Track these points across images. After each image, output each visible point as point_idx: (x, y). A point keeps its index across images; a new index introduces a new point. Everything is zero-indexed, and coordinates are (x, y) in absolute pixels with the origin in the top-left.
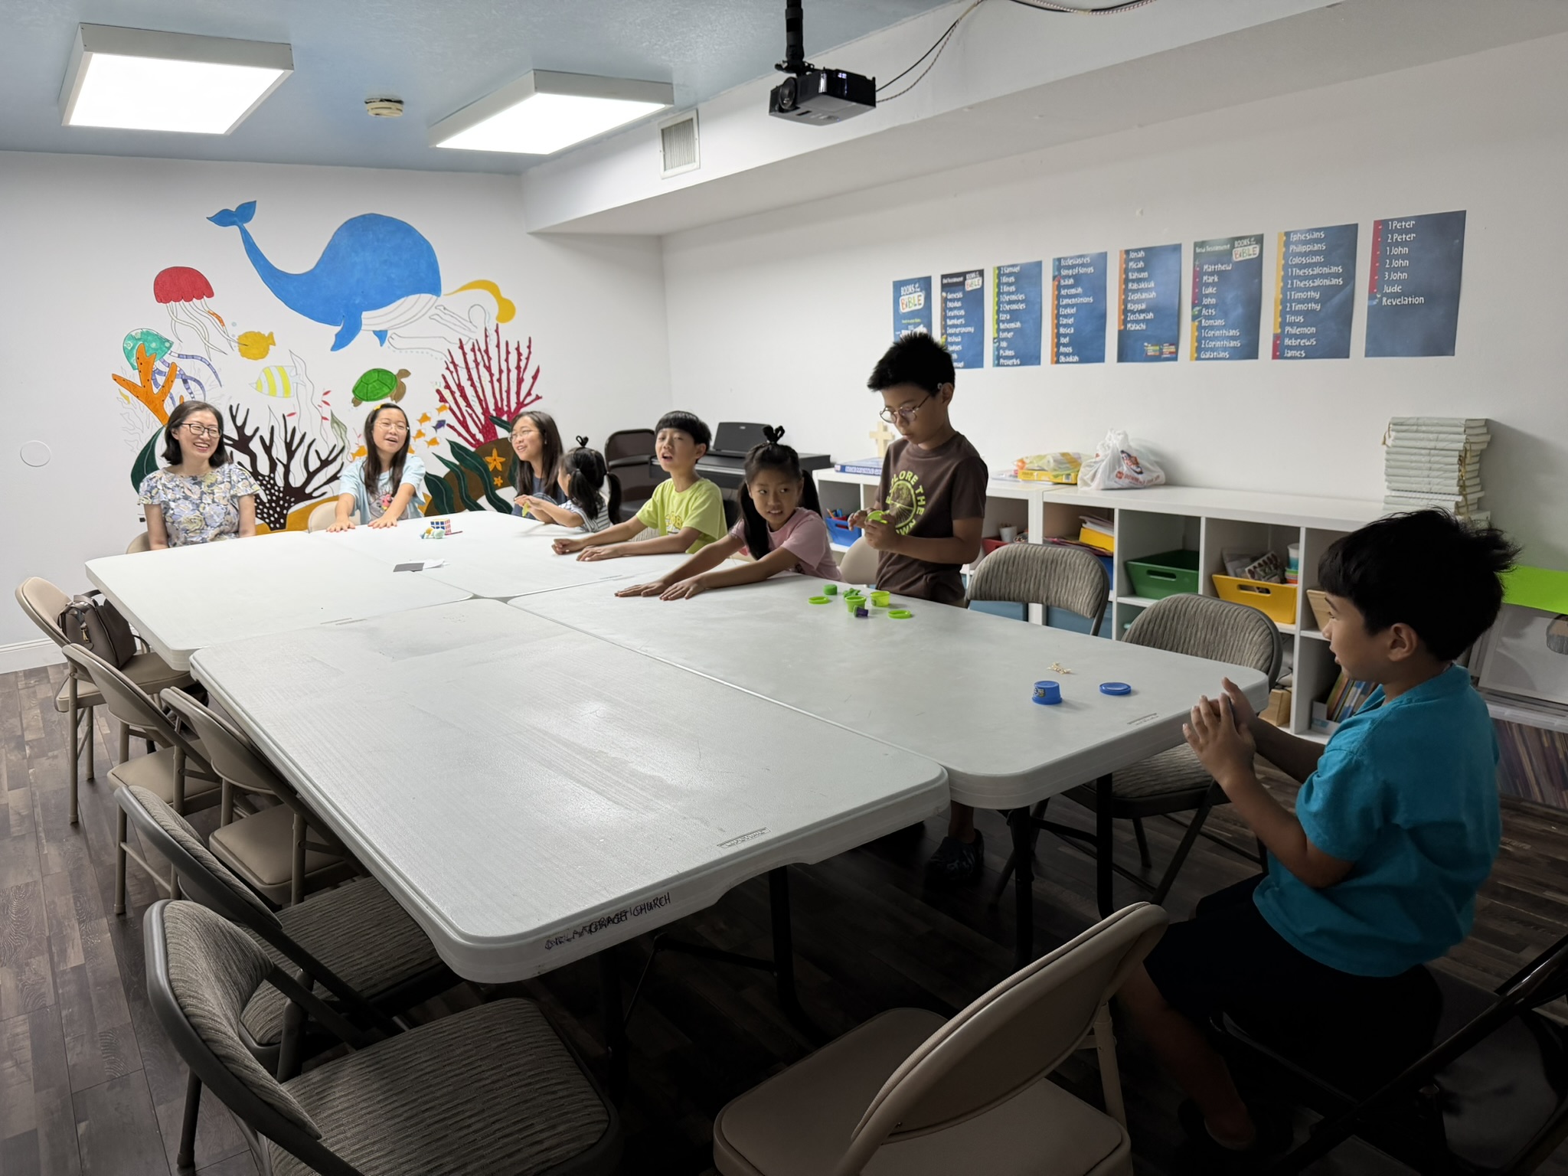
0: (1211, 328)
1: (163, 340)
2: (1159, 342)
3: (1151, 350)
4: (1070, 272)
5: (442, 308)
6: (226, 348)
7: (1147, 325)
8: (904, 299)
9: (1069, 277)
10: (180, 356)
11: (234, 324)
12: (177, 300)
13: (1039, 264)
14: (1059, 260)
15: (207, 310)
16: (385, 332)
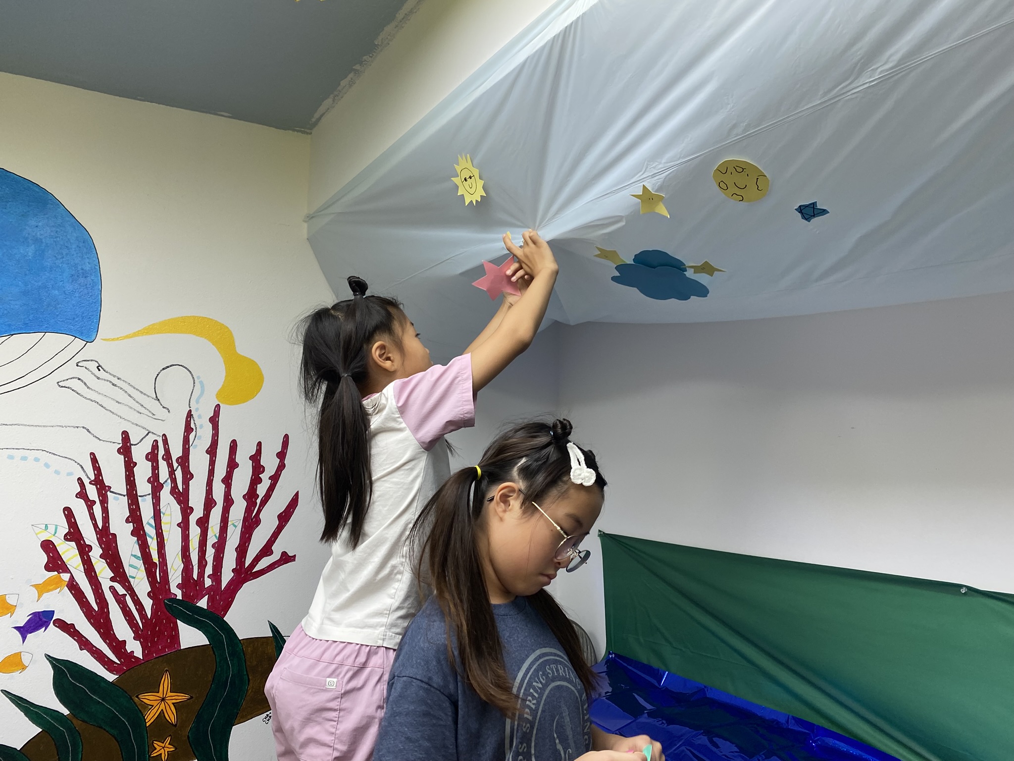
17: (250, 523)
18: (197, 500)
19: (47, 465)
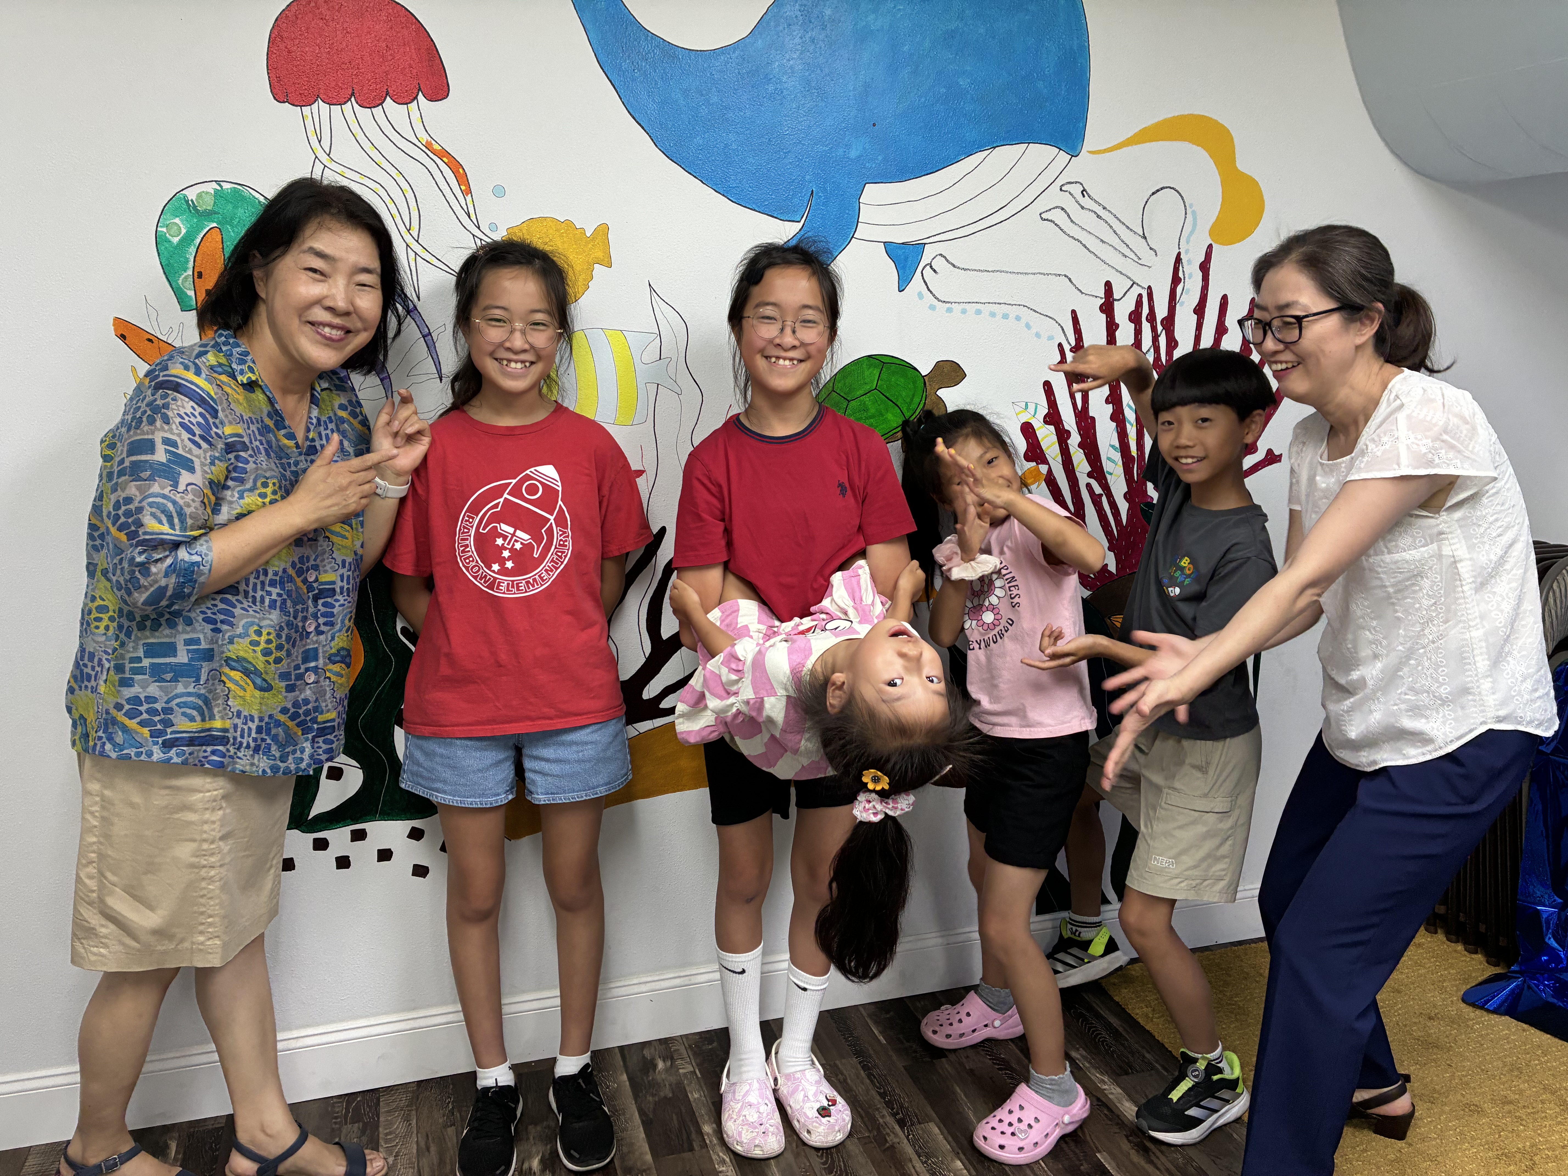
5: (1076, 190)
11: (499, 192)
12: (335, 100)
15: (424, 138)
16: (919, 248)
19: (1028, 326)
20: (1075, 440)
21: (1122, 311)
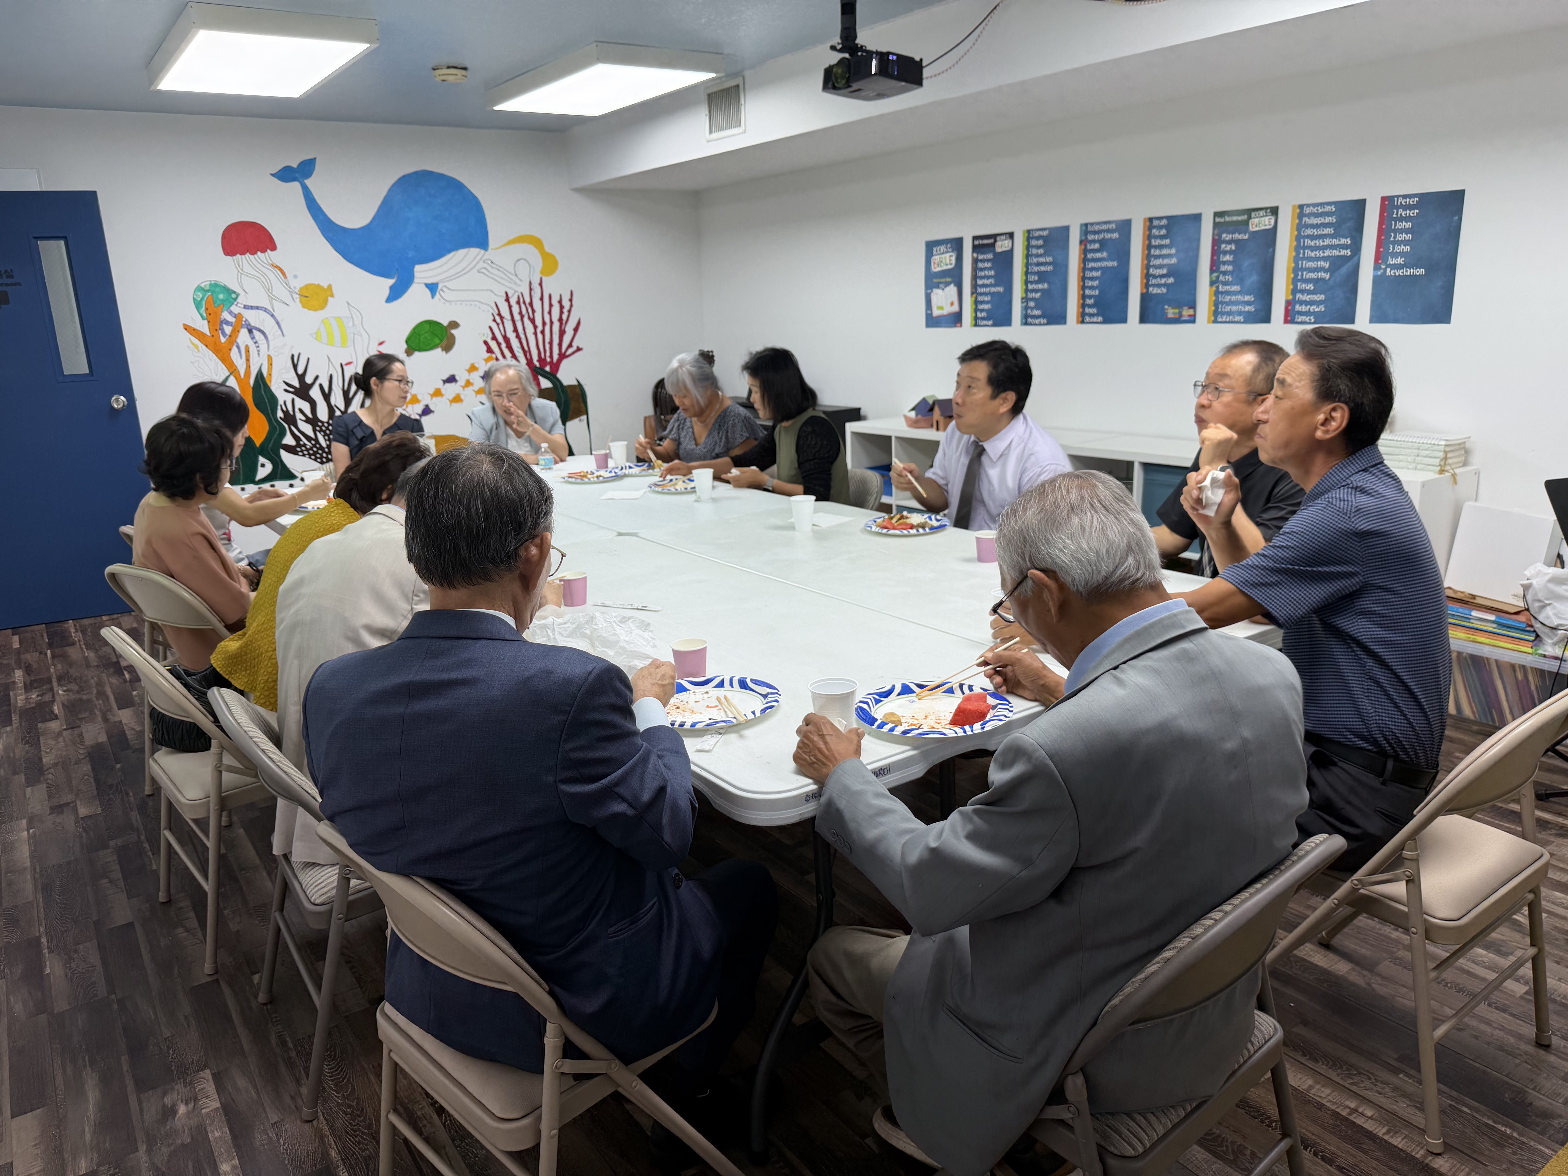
0: (1228, 293)
1: (229, 291)
2: (1179, 305)
3: (1171, 312)
4: (1096, 237)
5: (489, 262)
6: (288, 300)
7: (1168, 290)
8: (936, 259)
9: (1094, 241)
10: (245, 307)
11: (295, 277)
12: (242, 253)
13: (1066, 229)
14: (1086, 225)
15: (271, 262)
16: (436, 285)
17: (562, 333)
18: (539, 322)
19: (480, 308)
20: (504, 345)
21: (513, 301)
